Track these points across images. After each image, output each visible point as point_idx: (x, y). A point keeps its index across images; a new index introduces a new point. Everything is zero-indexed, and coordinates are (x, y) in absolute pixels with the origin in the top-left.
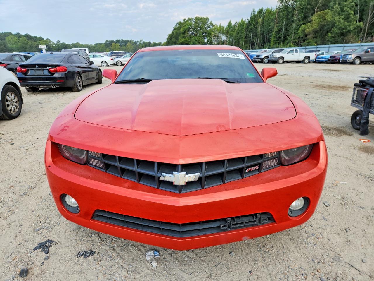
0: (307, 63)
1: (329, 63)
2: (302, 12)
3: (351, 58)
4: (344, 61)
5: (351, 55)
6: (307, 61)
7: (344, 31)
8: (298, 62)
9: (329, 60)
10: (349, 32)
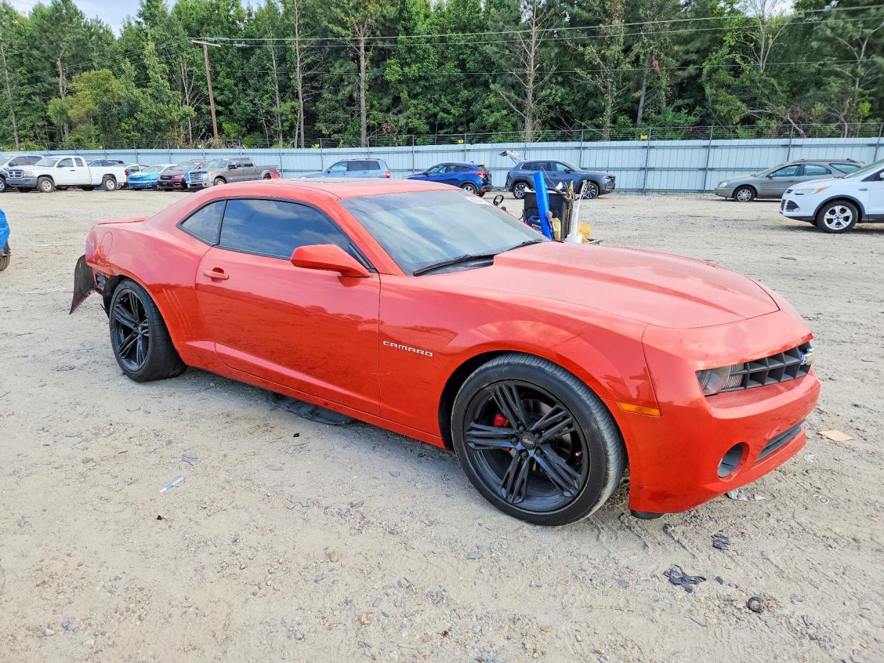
0: (113, 190)
1: (160, 190)
2: (22, 64)
3: (208, 179)
4: (195, 185)
5: (205, 172)
6: (110, 185)
7: (162, 120)
8: (88, 188)
9: (160, 183)
10: (171, 123)
